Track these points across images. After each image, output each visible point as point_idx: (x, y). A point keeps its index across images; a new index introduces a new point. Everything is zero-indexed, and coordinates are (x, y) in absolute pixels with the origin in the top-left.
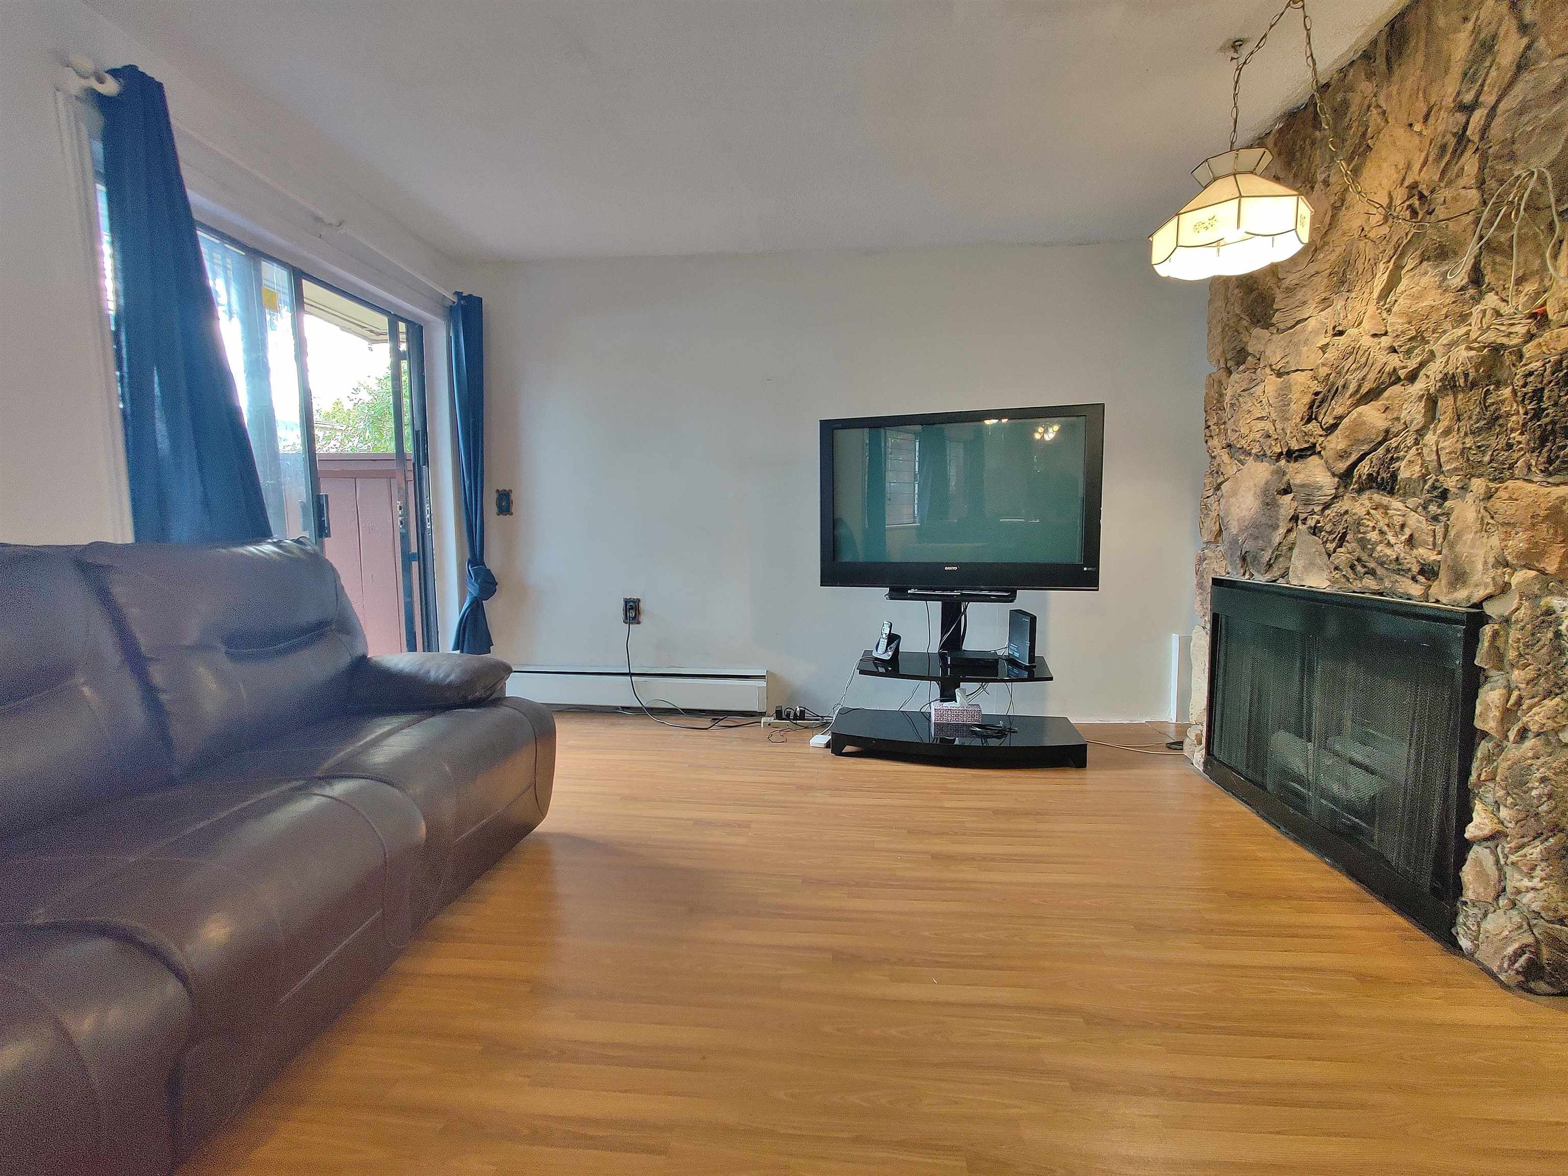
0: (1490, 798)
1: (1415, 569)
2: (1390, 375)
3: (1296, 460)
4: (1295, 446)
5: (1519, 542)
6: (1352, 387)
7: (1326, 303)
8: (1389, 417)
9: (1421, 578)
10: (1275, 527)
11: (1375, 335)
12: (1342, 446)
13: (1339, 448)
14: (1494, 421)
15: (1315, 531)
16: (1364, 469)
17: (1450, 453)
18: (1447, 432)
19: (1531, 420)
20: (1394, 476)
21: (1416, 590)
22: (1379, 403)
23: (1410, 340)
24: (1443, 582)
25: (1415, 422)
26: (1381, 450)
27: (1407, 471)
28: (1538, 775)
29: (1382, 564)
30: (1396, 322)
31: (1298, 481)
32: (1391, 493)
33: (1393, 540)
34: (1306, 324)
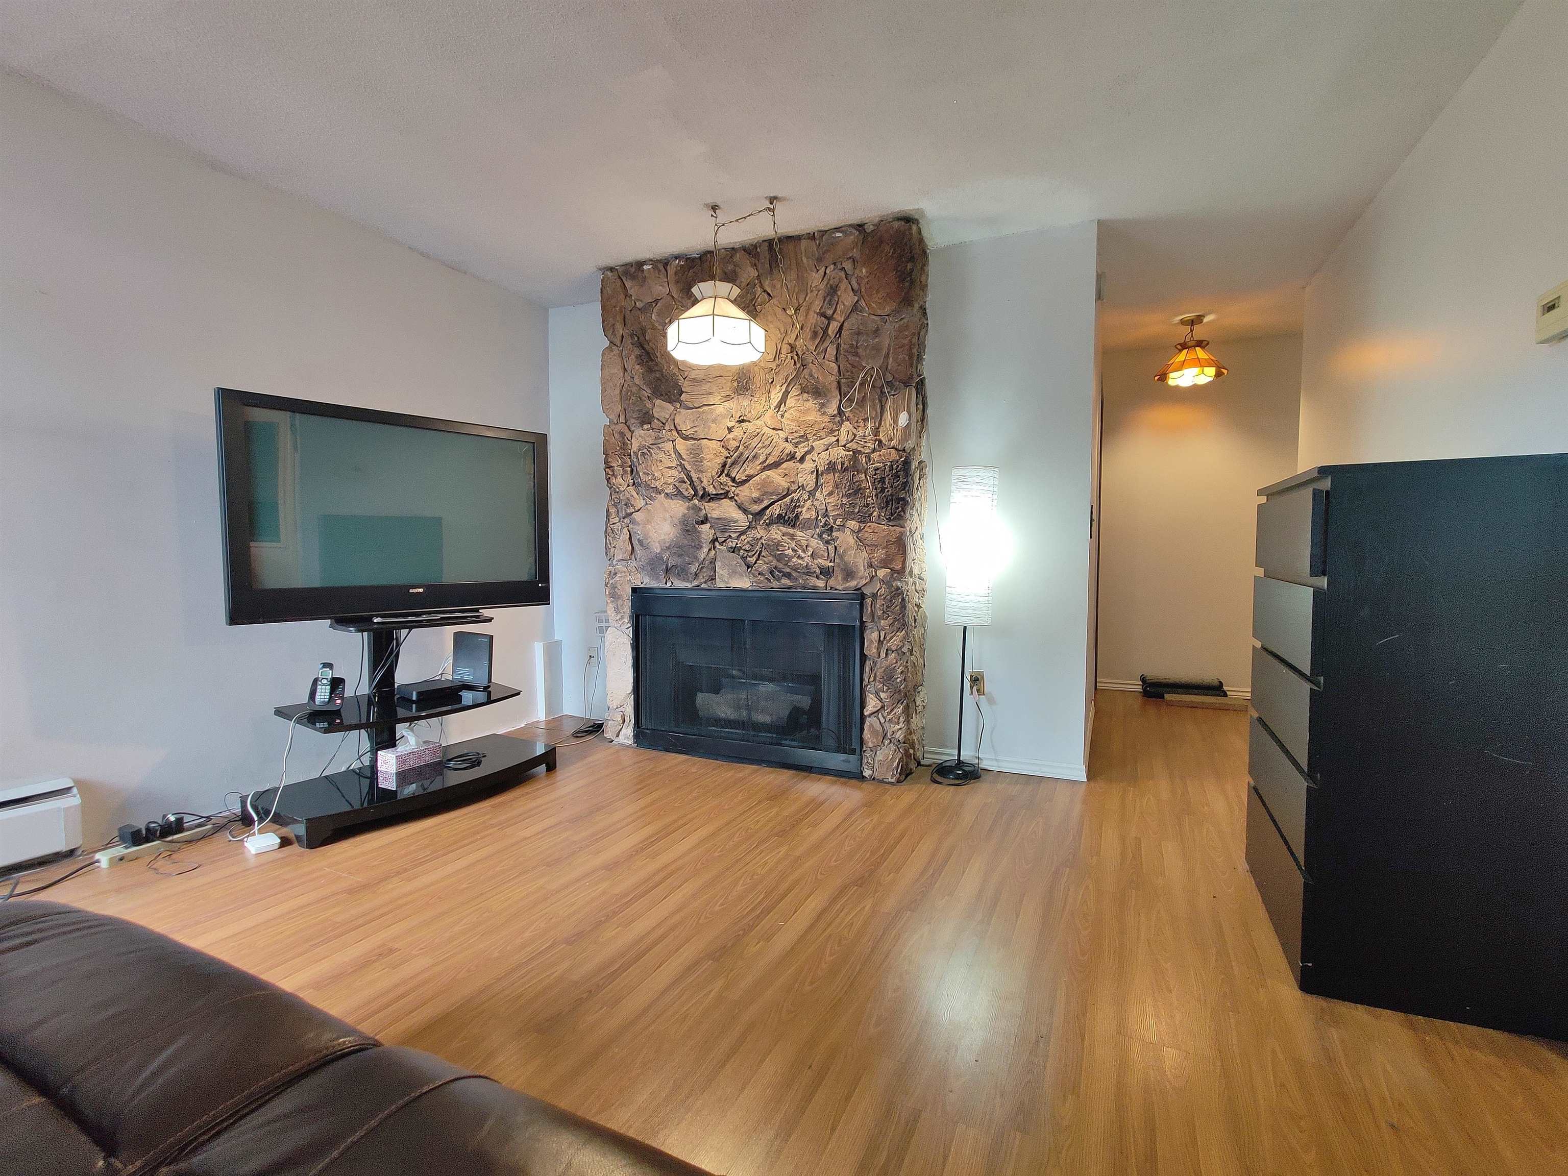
0: (873, 690)
1: (818, 571)
2: (788, 455)
3: (709, 501)
4: (711, 490)
5: (880, 554)
6: (762, 458)
7: (728, 398)
8: (788, 481)
9: (822, 577)
10: (700, 547)
11: (774, 429)
12: (755, 495)
13: (753, 496)
14: (857, 491)
15: (734, 550)
16: (776, 510)
17: (834, 506)
18: (830, 494)
19: (880, 493)
20: (797, 517)
21: (821, 583)
22: (779, 471)
23: (800, 437)
24: (840, 578)
25: (809, 486)
26: (788, 500)
27: (806, 513)
28: (899, 671)
29: (795, 570)
30: (788, 423)
31: (715, 516)
32: (793, 526)
33: (803, 555)
34: (712, 409)
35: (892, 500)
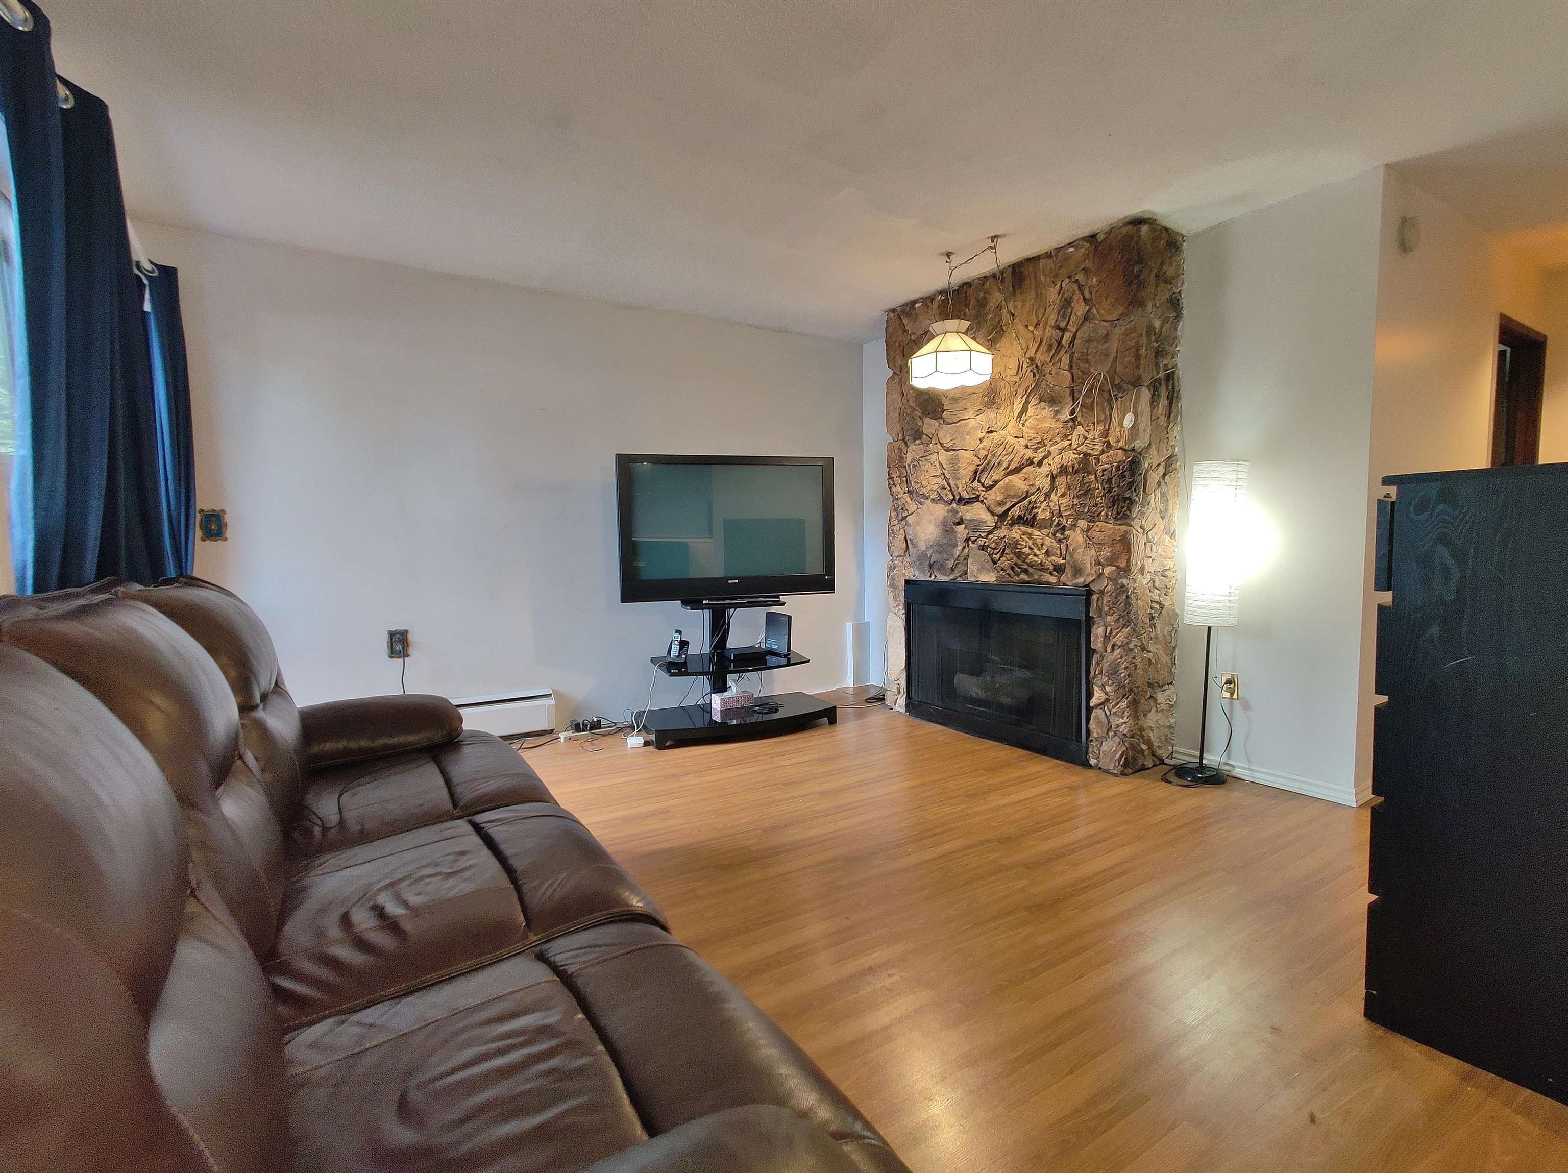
0: (1099, 683)
1: (1051, 568)
2: (1027, 461)
3: (965, 505)
4: (965, 495)
5: (1106, 552)
6: (1005, 465)
7: (979, 412)
8: (1028, 484)
9: (1055, 573)
10: (955, 546)
11: (1016, 437)
12: (999, 498)
13: (998, 499)
14: (1087, 492)
15: (983, 548)
16: (1016, 511)
17: (1066, 506)
18: (1063, 495)
19: (1107, 492)
20: (1034, 517)
21: (1053, 580)
22: (1021, 475)
23: (1038, 443)
24: (1069, 575)
25: (1045, 488)
26: (1026, 502)
27: (1042, 514)
28: (1123, 666)
29: (1032, 566)
30: (1028, 432)
31: (968, 518)
32: (1032, 526)
33: (1038, 552)
34: (967, 423)
35: (1118, 499)
